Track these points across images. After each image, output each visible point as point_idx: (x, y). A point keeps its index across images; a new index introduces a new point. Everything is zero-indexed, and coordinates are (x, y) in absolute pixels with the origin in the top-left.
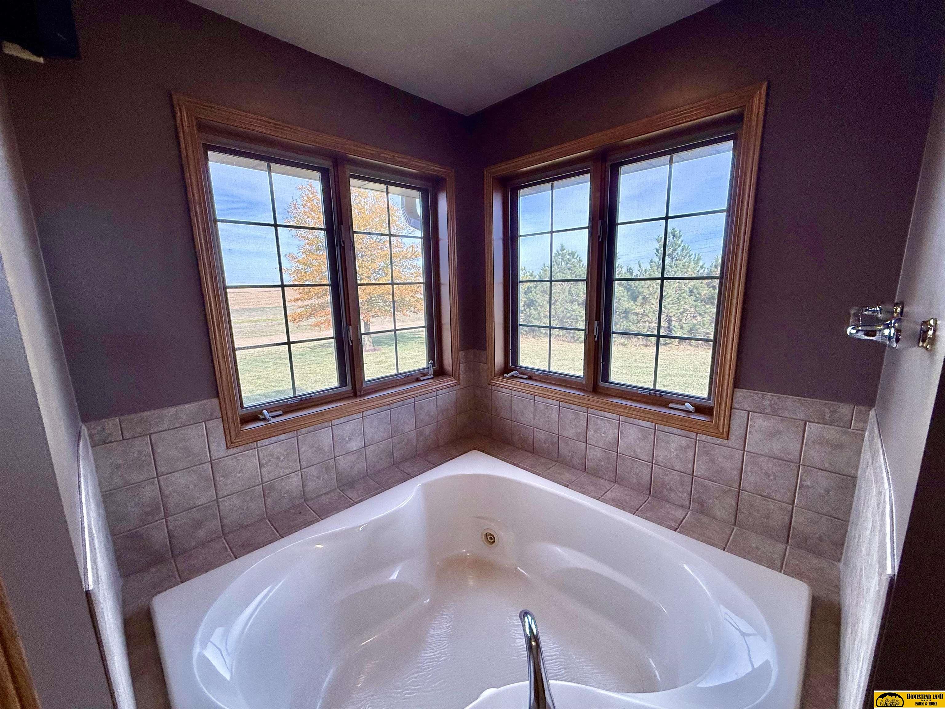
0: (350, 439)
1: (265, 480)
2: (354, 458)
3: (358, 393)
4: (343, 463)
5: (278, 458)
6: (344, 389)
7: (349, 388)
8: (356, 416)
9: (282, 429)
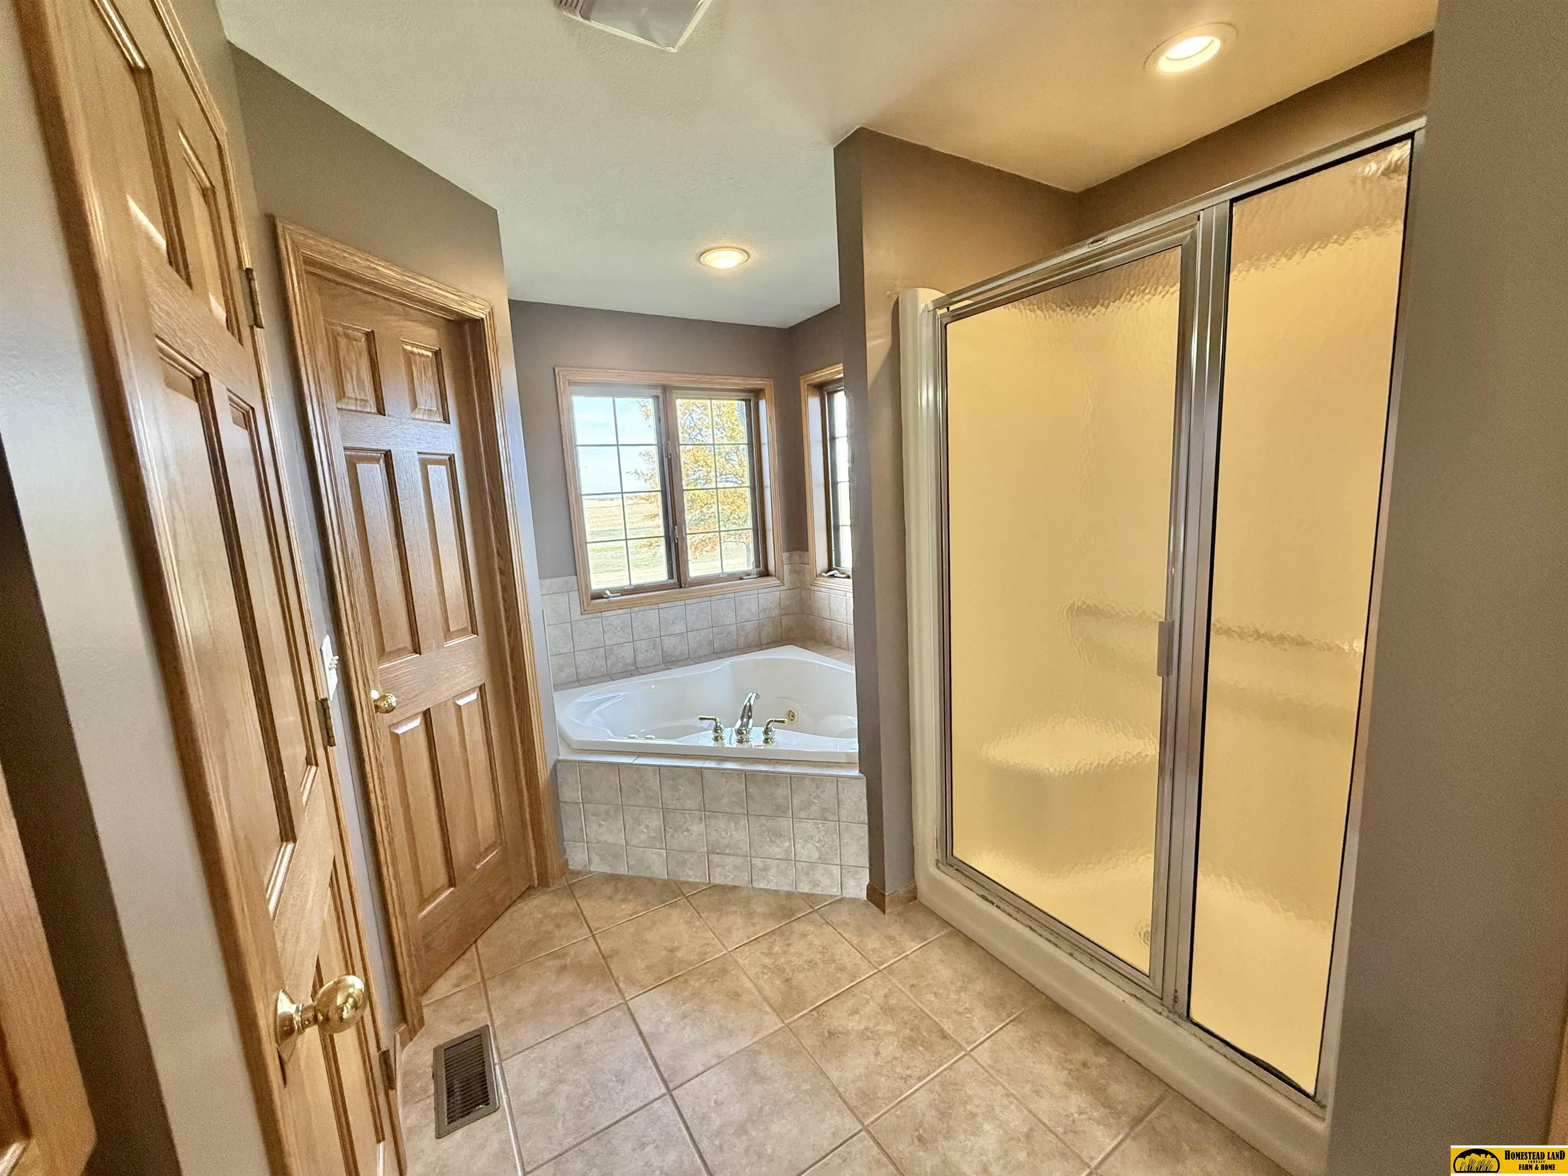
0: (674, 623)
1: (607, 644)
2: (677, 640)
3: (683, 585)
4: (669, 643)
5: (616, 628)
6: (672, 581)
7: (675, 580)
8: (678, 603)
9: (620, 606)
